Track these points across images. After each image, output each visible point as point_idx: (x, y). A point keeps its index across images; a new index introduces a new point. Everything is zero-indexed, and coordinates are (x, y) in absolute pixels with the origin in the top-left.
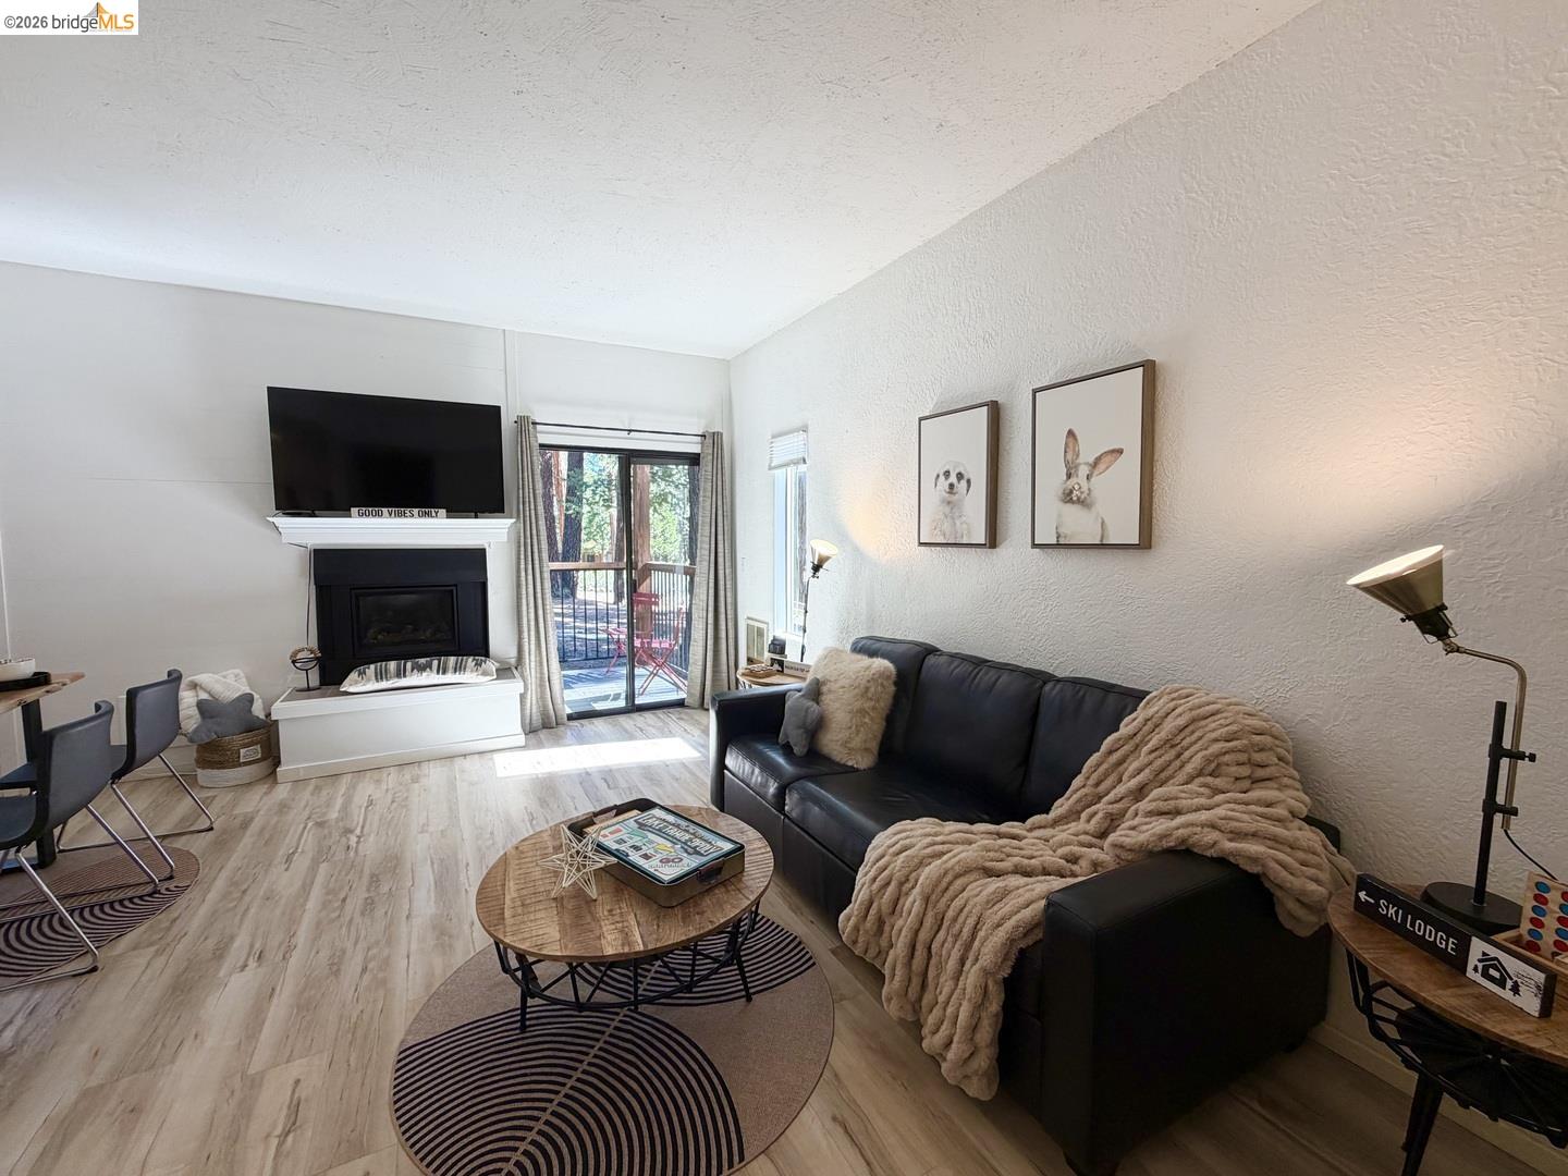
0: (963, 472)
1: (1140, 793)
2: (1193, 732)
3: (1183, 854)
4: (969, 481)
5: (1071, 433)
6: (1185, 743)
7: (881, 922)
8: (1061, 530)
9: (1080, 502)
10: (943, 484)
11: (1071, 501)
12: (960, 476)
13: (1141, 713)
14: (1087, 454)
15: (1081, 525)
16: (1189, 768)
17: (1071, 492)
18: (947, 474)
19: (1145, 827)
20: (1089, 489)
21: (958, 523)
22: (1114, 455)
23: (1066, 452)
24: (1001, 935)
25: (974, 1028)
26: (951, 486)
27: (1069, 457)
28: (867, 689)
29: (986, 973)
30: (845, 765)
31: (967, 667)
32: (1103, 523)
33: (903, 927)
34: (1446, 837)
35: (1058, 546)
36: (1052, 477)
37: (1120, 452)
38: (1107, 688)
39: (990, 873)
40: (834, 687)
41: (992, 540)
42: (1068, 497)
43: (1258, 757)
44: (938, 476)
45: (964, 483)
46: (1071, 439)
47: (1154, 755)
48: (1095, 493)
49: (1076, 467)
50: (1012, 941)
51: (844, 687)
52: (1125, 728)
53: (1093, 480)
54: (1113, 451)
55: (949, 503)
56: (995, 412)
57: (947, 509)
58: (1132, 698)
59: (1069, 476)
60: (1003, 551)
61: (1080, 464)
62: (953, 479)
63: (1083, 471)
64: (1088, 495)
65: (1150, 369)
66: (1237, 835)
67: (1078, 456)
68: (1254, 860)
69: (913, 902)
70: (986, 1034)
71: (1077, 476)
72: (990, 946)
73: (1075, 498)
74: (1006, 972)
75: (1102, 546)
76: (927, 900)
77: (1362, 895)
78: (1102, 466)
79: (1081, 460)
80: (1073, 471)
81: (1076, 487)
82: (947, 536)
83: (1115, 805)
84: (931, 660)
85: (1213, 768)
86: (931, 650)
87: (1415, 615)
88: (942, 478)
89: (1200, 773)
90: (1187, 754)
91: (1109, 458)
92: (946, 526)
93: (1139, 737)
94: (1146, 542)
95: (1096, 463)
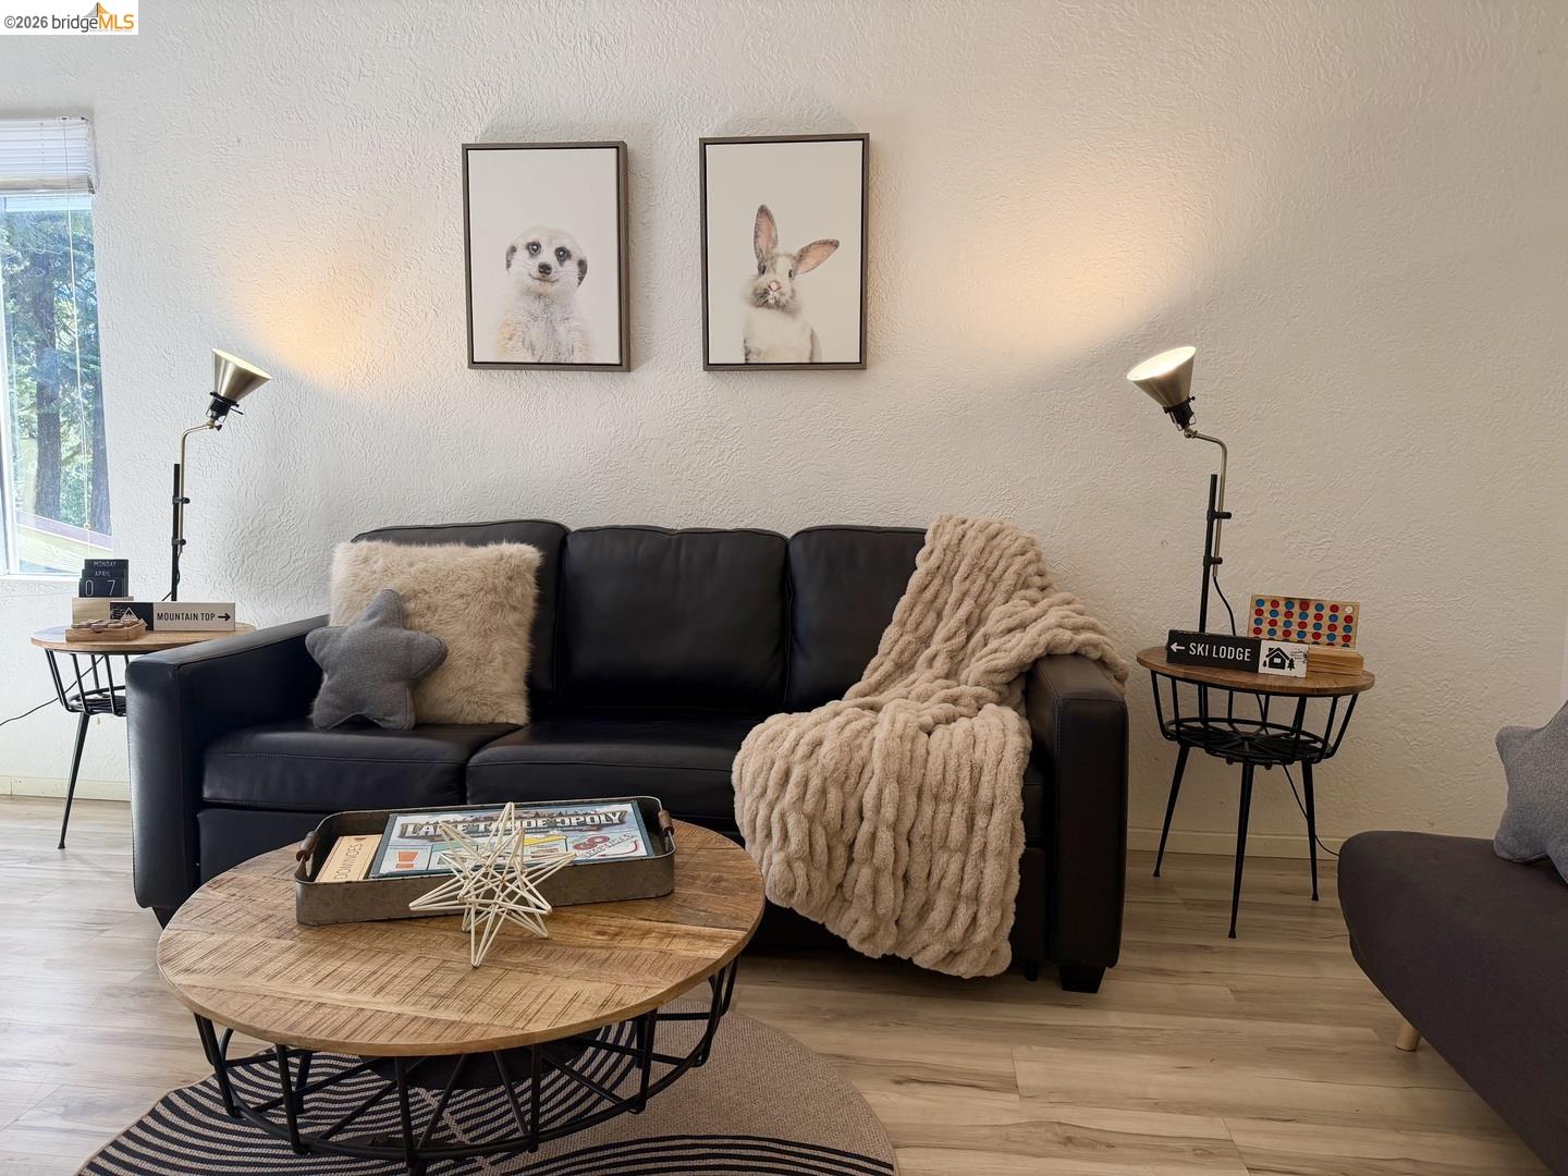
0: (569, 247)
2: (991, 553)
4: (582, 265)
5: (763, 211)
6: (990, 564)
8: (752, 345)
9: (778, 305)
10: (525, 265)
11: (766, 304)
12: (563, 254)
14: (789, 241)
15: (780, 338)
16: (1004, 586)
17: (766, 292)
18: (534, 248)
19: (1008, 646)
20: (793, 291)
21: (562, 330)
22: (826, 247)
23: (756, 237)
26: (545, 269)
27: (762, 242)
28: (509, 591)
30: (492, 724)
32: (812, 336)
34: (1135, 614)
35: (747, 366)
37: (835, 244)
40: (439, 599)
41: (628, 359)
42: (761, 299)
44: (513, 249)
45: (571, 267)
46: (764, 221)
47: (968, 582)
48: (800, 296)
49: (773, 258)
51: (462, 596)
52: (924, 565)
53: (798, 277)
54: (825, 243)
55: (539, 296)
56: (627, 156)
57: (537, 307)
59: (762, 270)
60: (645, 377)
61: (778, 255)
62: (548, 256)
63: (783, 265)
64: (792, 297)
66: (1076, 629)
67: (775, 243)
68: (1096, 646)
71: (775, 271)
73: (772, 301)
77: (1174, 647)
78: (810, 261)
79: (781, 248)
80: (768, 264)
81: (774, 286)
82: (538, 352)
83: (953, 641)
86: (563, 528)
87: (1174, 407)
88: (522, 254)
89: (1015, 588)
90: (996, 574)
91: (821, 250)
92: (536, 333)
93: (944, 568)
94: (863, 359)
95: (802, 256)
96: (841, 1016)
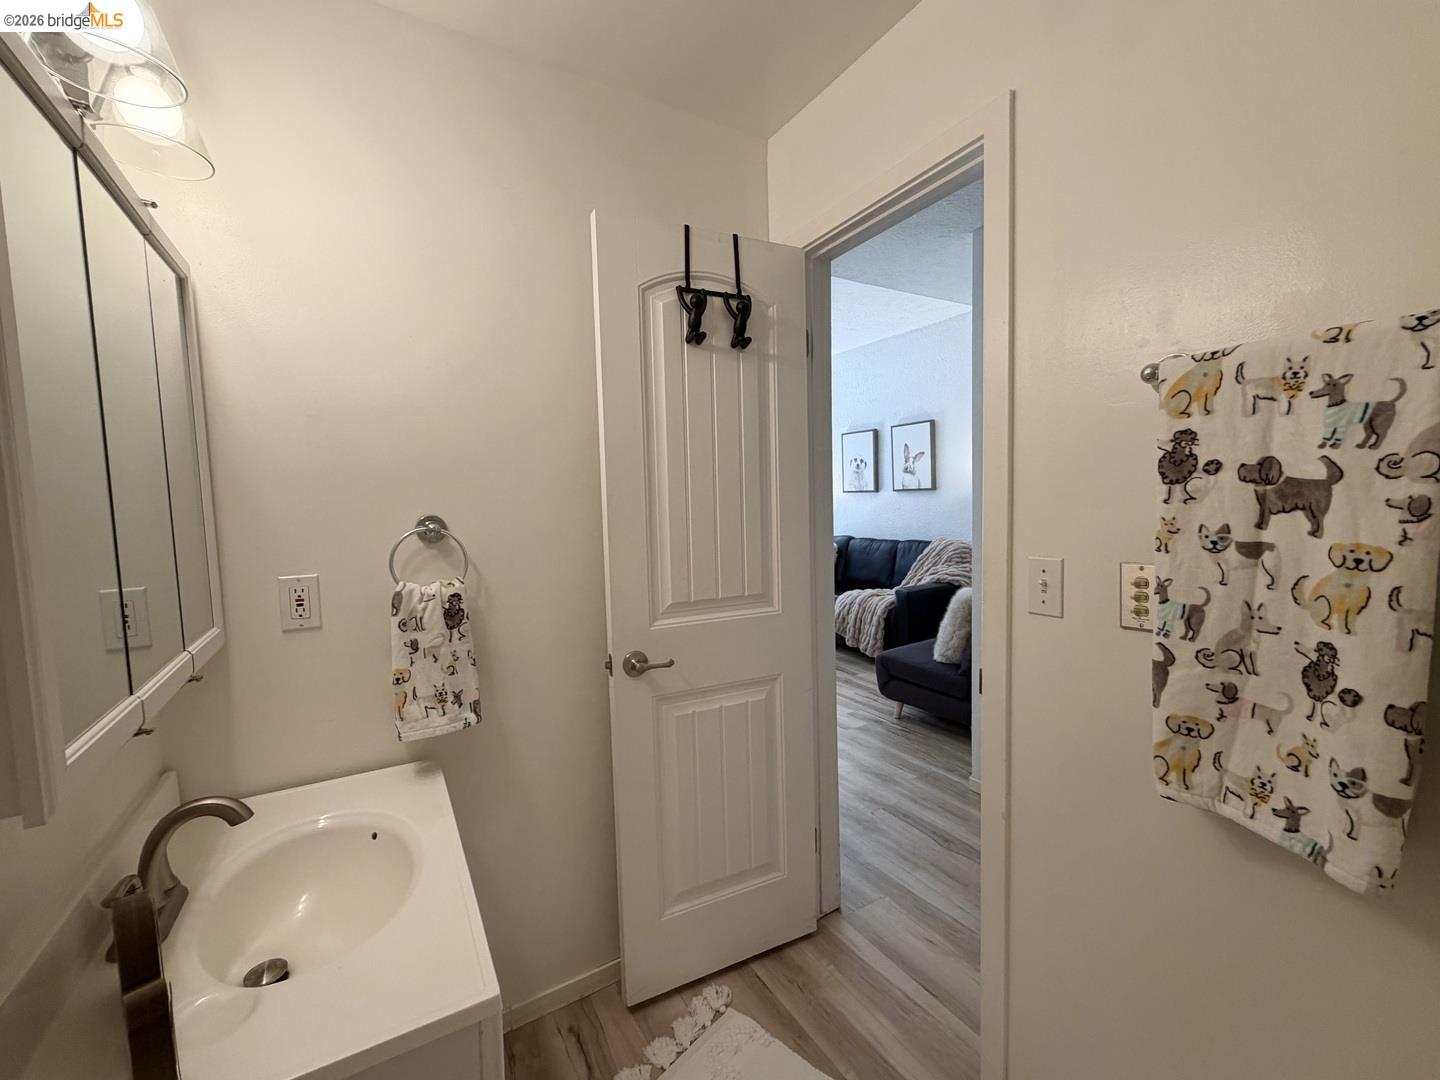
0: (863, 459)
1: (927, 571)
2: (944, 551)
3: (938, 581)
4: (865, 463)
5: (906, 445)
6: (942, 554)
7: (844, 619)
8: (905, 484)
9: (911, 472)
10: (854, 464)
11: (907, 472)
12: (862, 461)
13: (930, 547)
14: (912, 454)
15: (911, 482)
16: (943, 560)
17: (907, 468)
18: (856, 460)
20: (914, 468)
21: (863, 482)
23: (904, 452)
24: (883, 606)
25: (876, 634)
26: (858, 465)
27: (906, 454)
29: (880, 616)
31: (865, 543)
32: (918, 481)
33: (852, 616)
35: (903, 490)
36: (900, 463)
37: (923, 453)
38: (920, 542)
39: (878, 596)
41: (877, 489)
42: (906, 470)
43: (964, 556)
44: (852, 461)
45: (863, 464)
46: (906, 447)
47: (933, 559)
50: (886, 607)
52: (925, 552)
53: (914, 464)
54: (921, 453)
55: (857, 473)
56: (876, 434)
57: (857, 476)
58: (927, 543)
59: (906, 462)
60: (882, 494)
61: (910, 457)
62: (859, 462)
63: (911, 460)
65: (933, 423)
67: (909, 454)
68: (957, 581)
69: (856, 607)
70: (880, 634)
71: (909, 462)
72: (879, 611)
73: (909, 471)
74: (885, 616)
75: (919, 490)
76: (860, 605)
78: (917, 459)
80: (907, 460)
81: (909, 467)
82: (857, 488)
84: (852, 542)
85: (949, 560)
86: (851, 538)
88: (854, 462)
89: (946, 561)
90: (943, 556)
91: (920, 455)
92: (857, 484)
93: (928, 554)
94: (934, 487)
95: (915, 458)
96: (852, 663)
